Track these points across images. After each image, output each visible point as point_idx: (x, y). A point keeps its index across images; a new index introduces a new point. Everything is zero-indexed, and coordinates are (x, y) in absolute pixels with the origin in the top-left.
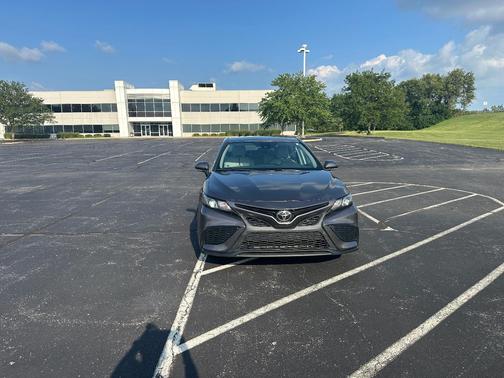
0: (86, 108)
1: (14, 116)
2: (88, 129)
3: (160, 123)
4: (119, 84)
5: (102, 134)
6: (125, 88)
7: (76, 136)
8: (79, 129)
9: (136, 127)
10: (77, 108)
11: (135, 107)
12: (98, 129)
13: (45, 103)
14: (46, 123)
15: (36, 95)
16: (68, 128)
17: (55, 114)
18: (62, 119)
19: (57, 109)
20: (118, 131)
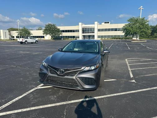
0: (71, 31)
1: (53, 33)
2: (71, 37)
3: (91, 35)
4: (80, 24)
5: (75, 39)
6: (82, 25)
7: (68, 39)
8: (69, 37)
9: (84, 36)
10: (69, 31)
11: (84, 31)
12: (74, 37)
13: (60, 30)
14: (61, 35)
15: (58, 27)
16: (66, 37)
17: (63, 33)
18: (64, 34)
19: (63, 31)
20: (79, 38)
